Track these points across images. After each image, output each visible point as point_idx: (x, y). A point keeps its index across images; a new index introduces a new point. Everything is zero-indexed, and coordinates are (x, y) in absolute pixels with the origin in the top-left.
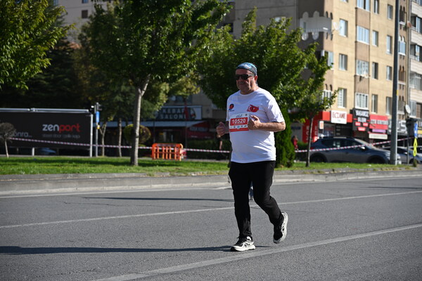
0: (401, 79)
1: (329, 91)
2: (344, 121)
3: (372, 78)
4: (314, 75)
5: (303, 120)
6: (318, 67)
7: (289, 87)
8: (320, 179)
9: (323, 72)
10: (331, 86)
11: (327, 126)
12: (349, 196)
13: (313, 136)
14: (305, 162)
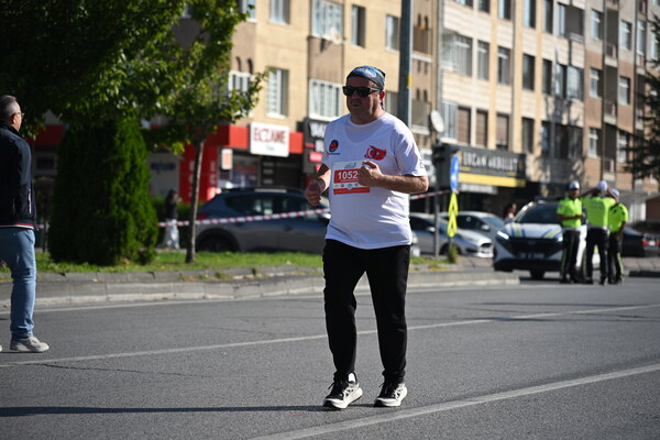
0: (422, 48)
1: (245, 75)
2: (282, 150)
3: (351, 46)
4: (207, 36)
5: (179, 148)
6: (216, 15)
7: (142, 63)
8: (219, 294)
9: (226, 28)
10: (250, 62)
11: (242, 163)
12: (291, 335)
13: (205, 186)
14: (184, 252)
